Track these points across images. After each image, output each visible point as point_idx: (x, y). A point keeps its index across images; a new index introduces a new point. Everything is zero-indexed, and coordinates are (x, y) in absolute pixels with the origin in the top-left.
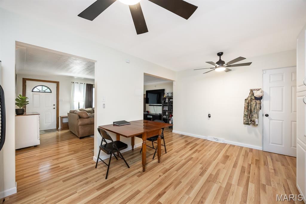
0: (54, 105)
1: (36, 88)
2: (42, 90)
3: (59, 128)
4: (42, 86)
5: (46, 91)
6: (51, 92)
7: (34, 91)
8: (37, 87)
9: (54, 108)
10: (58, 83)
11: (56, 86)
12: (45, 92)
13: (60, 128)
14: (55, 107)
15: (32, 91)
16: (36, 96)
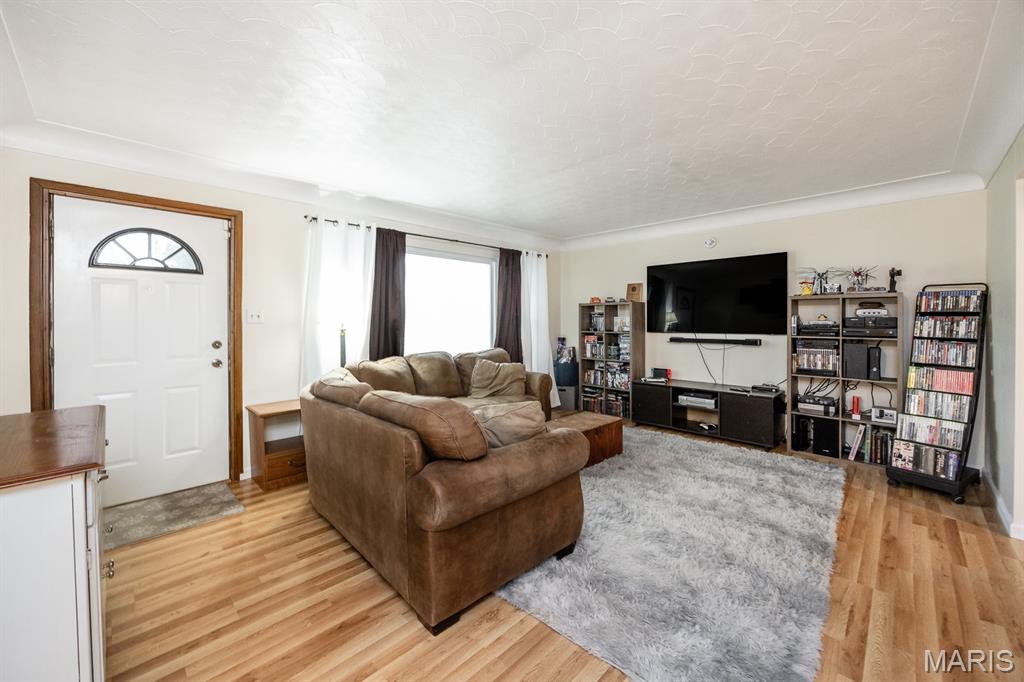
0: (217, 345)
1: (111, 243)
2: (149, 258)
3: (242, 477)
4: (150, 231)
5: (171, 264)
6: (199, 271)
7: (101, 259)
8: (119, 239)
9: (218, 364)
10: (234, 219)
11: (227, 235)
12: (166, 269)
13: (247, 474)
14: (222, 354)
15: (92, 263)
16: (116, 290)
